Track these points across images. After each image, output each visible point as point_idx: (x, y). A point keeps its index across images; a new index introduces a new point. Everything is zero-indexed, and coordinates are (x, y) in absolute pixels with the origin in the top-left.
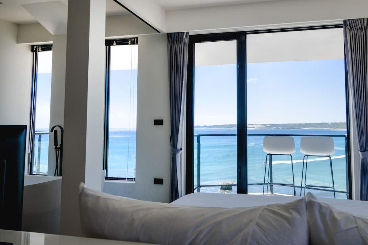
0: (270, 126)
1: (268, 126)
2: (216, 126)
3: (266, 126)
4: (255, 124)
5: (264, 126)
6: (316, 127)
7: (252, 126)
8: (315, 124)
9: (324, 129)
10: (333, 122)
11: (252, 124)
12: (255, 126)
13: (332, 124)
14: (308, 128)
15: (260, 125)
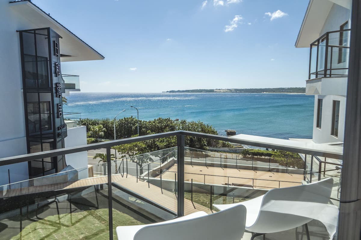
0: (235, 91)
1: (233, 91)
2: (188, 90)
3: (231, 91)
4: (222, 89)
5: (229, 91)
6: (274, 92)
7: (219, 91)
8: (273, 89)
9: (282, 93)
10: (290, 87)
11: (219, 89)
12: (222, 91)
13: (288, 89)
14: (268, 92)
15: (226, 90)
